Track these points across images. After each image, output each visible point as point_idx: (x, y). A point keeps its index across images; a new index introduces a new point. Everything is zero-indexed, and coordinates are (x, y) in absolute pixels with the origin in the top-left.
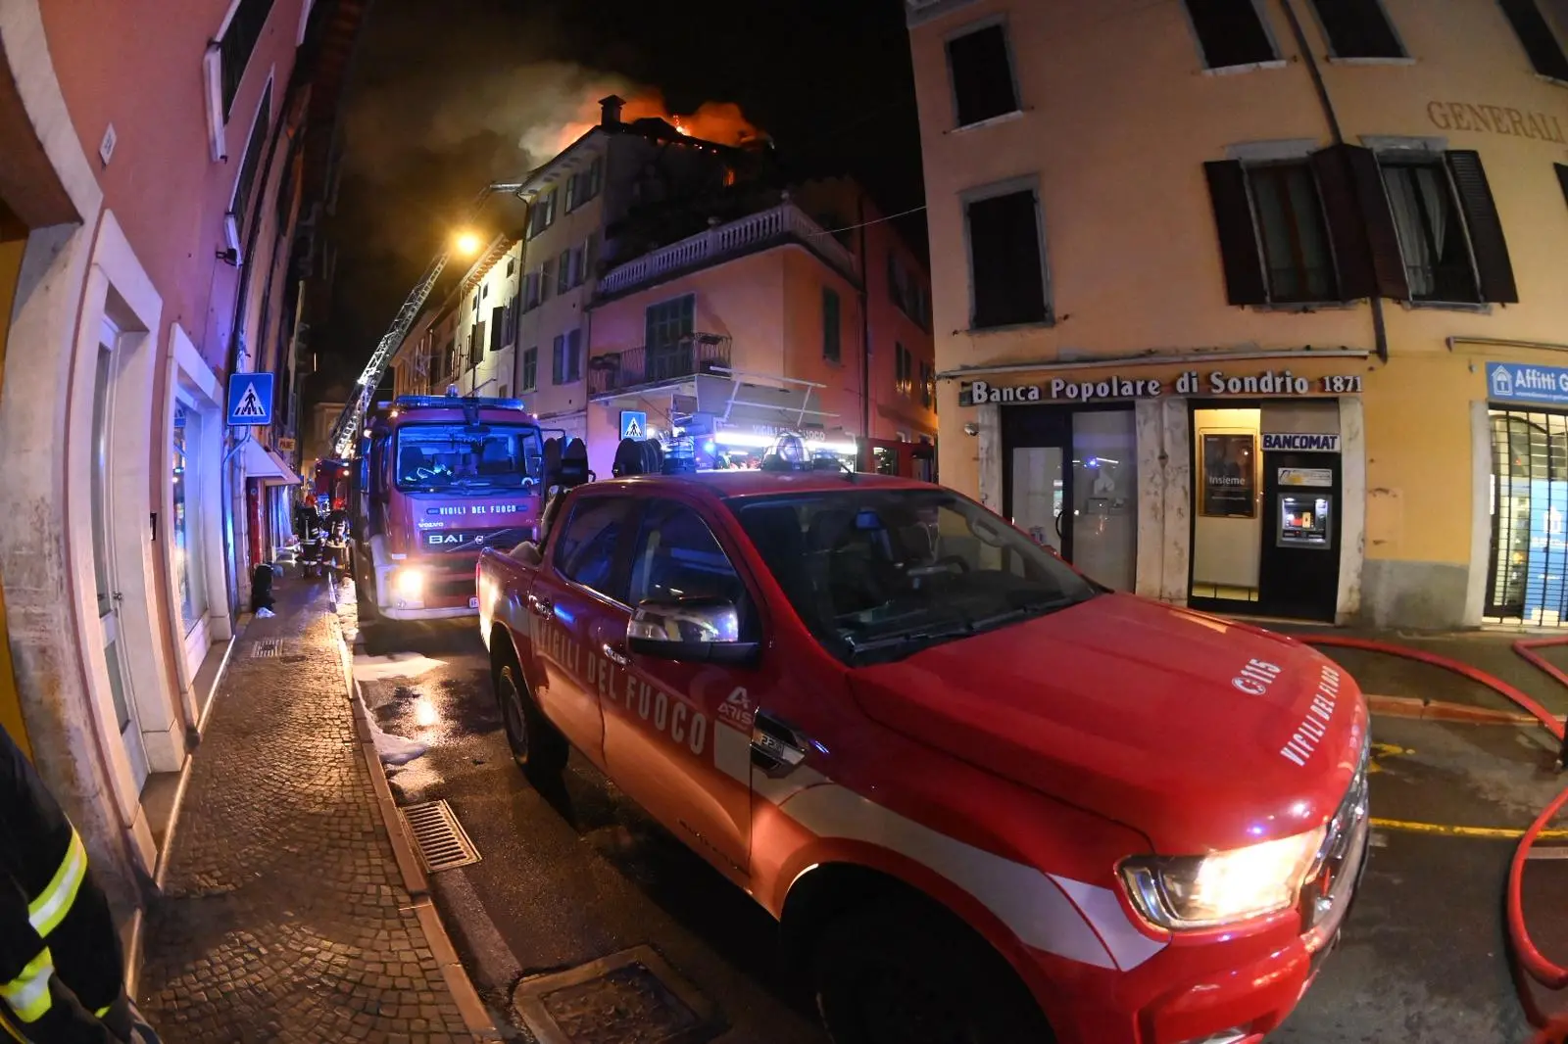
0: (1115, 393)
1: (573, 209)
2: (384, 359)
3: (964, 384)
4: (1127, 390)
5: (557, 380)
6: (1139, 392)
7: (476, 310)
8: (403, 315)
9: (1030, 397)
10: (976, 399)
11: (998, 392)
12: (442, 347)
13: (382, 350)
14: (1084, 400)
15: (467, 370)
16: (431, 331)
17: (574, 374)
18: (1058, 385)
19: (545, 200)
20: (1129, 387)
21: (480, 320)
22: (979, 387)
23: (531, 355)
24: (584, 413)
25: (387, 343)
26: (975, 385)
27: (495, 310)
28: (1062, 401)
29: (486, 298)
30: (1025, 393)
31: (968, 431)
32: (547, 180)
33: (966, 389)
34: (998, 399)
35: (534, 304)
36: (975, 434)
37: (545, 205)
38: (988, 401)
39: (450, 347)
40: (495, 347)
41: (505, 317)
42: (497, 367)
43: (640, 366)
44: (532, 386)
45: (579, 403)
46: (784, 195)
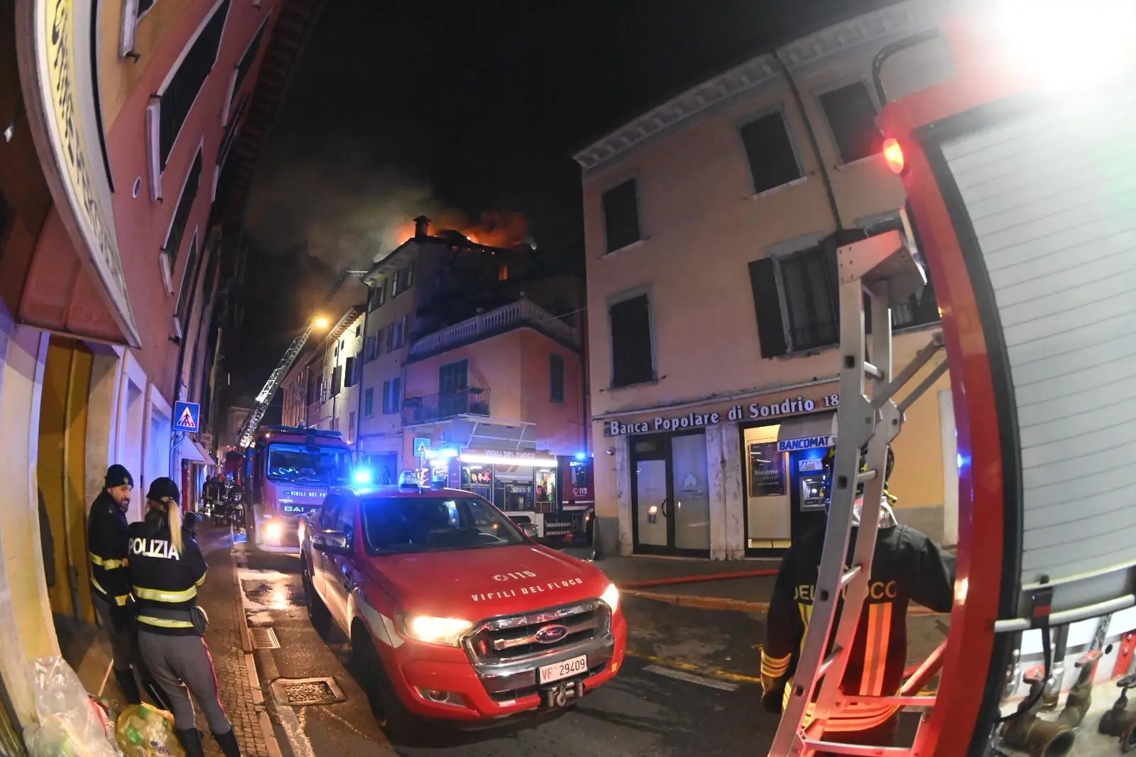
0: (692, 424)
1: (397, 294)
2: (274, 385)
3: (606, 423)
4: (699, 422)
5: (385, 412)
6: (706, 422)
7: (336, 357)
8: (287, 357)
9: (643, 429)
10: (613, 433)
11: (624, 427)
12: (315, 379)
13: (272, 381)
14: (674, 430)
15: (330, 398)
16: (308, 367)
17: (395, 409)
18: (658, 421)
19: (380, 286)
20: (700, 419)
21: (339, 365)
22: (614, 425)
23: (370, 392)
24: (401, 435)
26: (612, 423)
27: (348, 359)
28: (661, 431)
29: (343, 349)
30: (640, 427)
31: (609, 453)
32: (381, 272)
33: (607, 426)
34: (625, 432)
35: (372, 358)
36: (612, 454)
37: (380, 289)
38: (620, 433)
39: (320, 379)
40: (348, 383)
41: (354, 361)
42: (349, 399)
43: (434, 406)
44: (370, 413)
45: (398, 427)
46: (522, 294)
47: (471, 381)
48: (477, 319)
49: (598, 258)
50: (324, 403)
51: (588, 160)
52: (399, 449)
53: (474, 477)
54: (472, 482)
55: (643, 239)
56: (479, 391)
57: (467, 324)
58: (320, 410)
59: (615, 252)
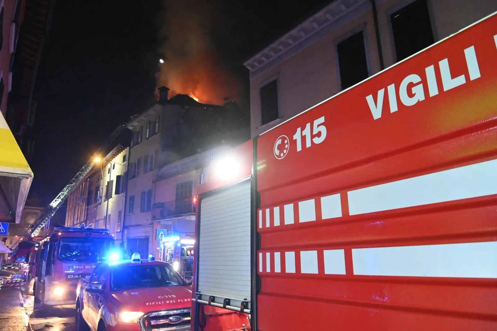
1: (149, 137)
5: (142, 211)
7: (110, 174)
12: (94, 188)
15: (105, 201)
16: (88, 180)
17: (149, 209)
19: (138, 130)
21: (111, 180)
23: (132, 199)
24: (152, 225)
27: (117, 176)
29: (114, 169)
32: (138, 122)
35: (134, 177)
37: (138, 132)
39: (98, 188)
40: (117, 193)
41: (121, 178)
42: (117, 203)
43: (173, 208)
44: (132, 212)
45: (150, 221)
49: (257, 128)
50: (100, 204)
51: (253, 66)
52: (150, 234)
55: (280, 118)
57: (192, 158)
58: (97, 209)
59: (265, 125)
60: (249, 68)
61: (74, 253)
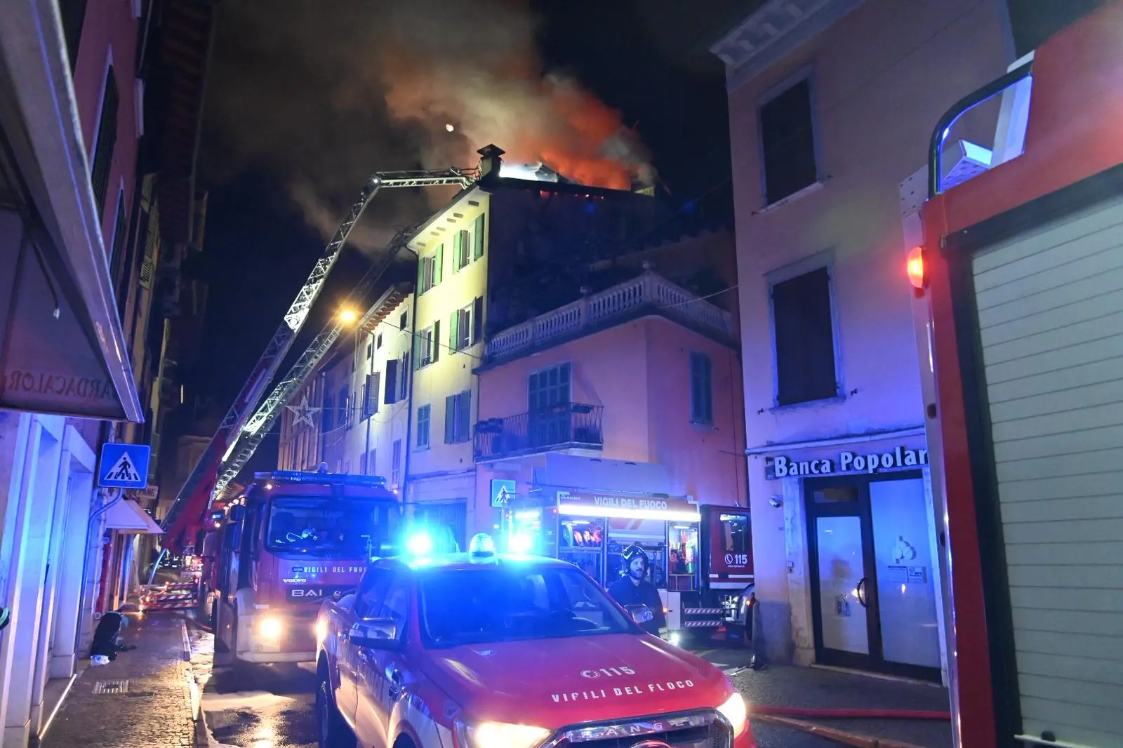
0: (899, 463)
1: (460, 268)
3: (768, 459)
4: (911, 460)
5: (450, 440)
6: (922, 461)
7: (371, 358)
9: (823, 470)
10: (778, 474)
11: (795, 466)
12: (335, 392)
13: (276, 396)
14: (871, 471)
15: (362, 420)
16: (324, 374)
17: (464, 435)
18: (846, 458)
19: (434, 254)
20: (913, 455)
21: (375, 371)
22: (780, 462)
23: (424, 413)
24: (473, 473)
25: (282, 390)
26: (777, 460)
27: (389, 363)
28: (851, 473)
29: (381, 348)
30: (817, 467)
31: (773, 503)
33: (770, 464)
34: (796, 473)
35: (427, 362)
36: (778, 506)
37: (435, 257)
38: (788, 474)
39: (345, 393)
40: (389, 399)
41: (398, 365)
42: (390, 421)
43: (522, 431)
44: (425, 442)
45: (468, 462)
46: (646, 265)
47: (576, 396)
48: (580, 305)
49: (753, 213)
50: (350, 427)
52: (469, 495)
53: (578, 537)
54: (575, 543)
55: (822, 180)
56: (586, 409)
57: (565, 310)
58: (344, 438)
59: (778, 203)
60: (725, 58)
61: (305, 536)
